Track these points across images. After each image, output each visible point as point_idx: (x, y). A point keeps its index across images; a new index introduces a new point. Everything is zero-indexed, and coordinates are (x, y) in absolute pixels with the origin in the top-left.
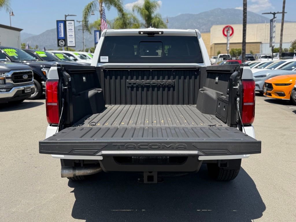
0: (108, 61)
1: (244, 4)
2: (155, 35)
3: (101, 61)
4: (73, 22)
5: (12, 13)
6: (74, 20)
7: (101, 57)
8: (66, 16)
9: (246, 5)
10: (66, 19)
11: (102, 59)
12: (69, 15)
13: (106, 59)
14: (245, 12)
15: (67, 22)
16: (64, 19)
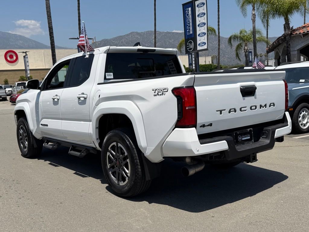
0: (113, 78)
1: (49, 27)
2: (149, 53)
3: (107, 77)
7: (106, 73)
9: (52, 29)
11: (107, 75)
13: (111, 75)
14: (52, 36)
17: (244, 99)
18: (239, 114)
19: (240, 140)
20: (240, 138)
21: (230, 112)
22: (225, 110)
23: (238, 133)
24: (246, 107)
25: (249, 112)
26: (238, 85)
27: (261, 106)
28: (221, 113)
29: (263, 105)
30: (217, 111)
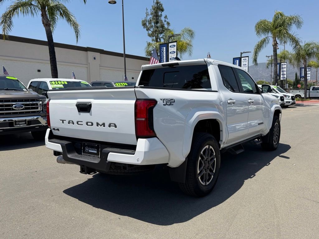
2: (174, 66)
4: (247, 58)
5: (210, 55)
6: (248, 57)
8: (241, 53)
10: (241, 56)
12: (244, 53)
15: (242, 59)
16: (240, 56)
17: (80, 114)
18: (76, 126)
19: (87, 151)
20: (87, 149)
21: (69, 123)
22: (65, 120)
23: (86, 144)
24: (82, 122)
25: (85, 127)
26: (75, 102)
27: (98, 124)
28: (63, 123)
29: (101, 124)
30: (61, 120)
